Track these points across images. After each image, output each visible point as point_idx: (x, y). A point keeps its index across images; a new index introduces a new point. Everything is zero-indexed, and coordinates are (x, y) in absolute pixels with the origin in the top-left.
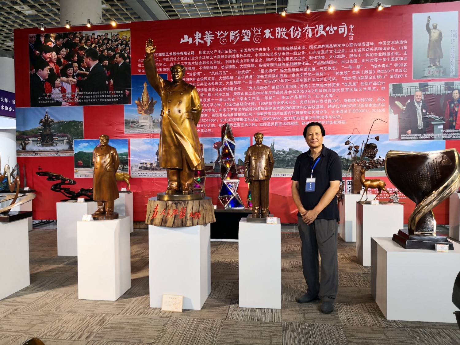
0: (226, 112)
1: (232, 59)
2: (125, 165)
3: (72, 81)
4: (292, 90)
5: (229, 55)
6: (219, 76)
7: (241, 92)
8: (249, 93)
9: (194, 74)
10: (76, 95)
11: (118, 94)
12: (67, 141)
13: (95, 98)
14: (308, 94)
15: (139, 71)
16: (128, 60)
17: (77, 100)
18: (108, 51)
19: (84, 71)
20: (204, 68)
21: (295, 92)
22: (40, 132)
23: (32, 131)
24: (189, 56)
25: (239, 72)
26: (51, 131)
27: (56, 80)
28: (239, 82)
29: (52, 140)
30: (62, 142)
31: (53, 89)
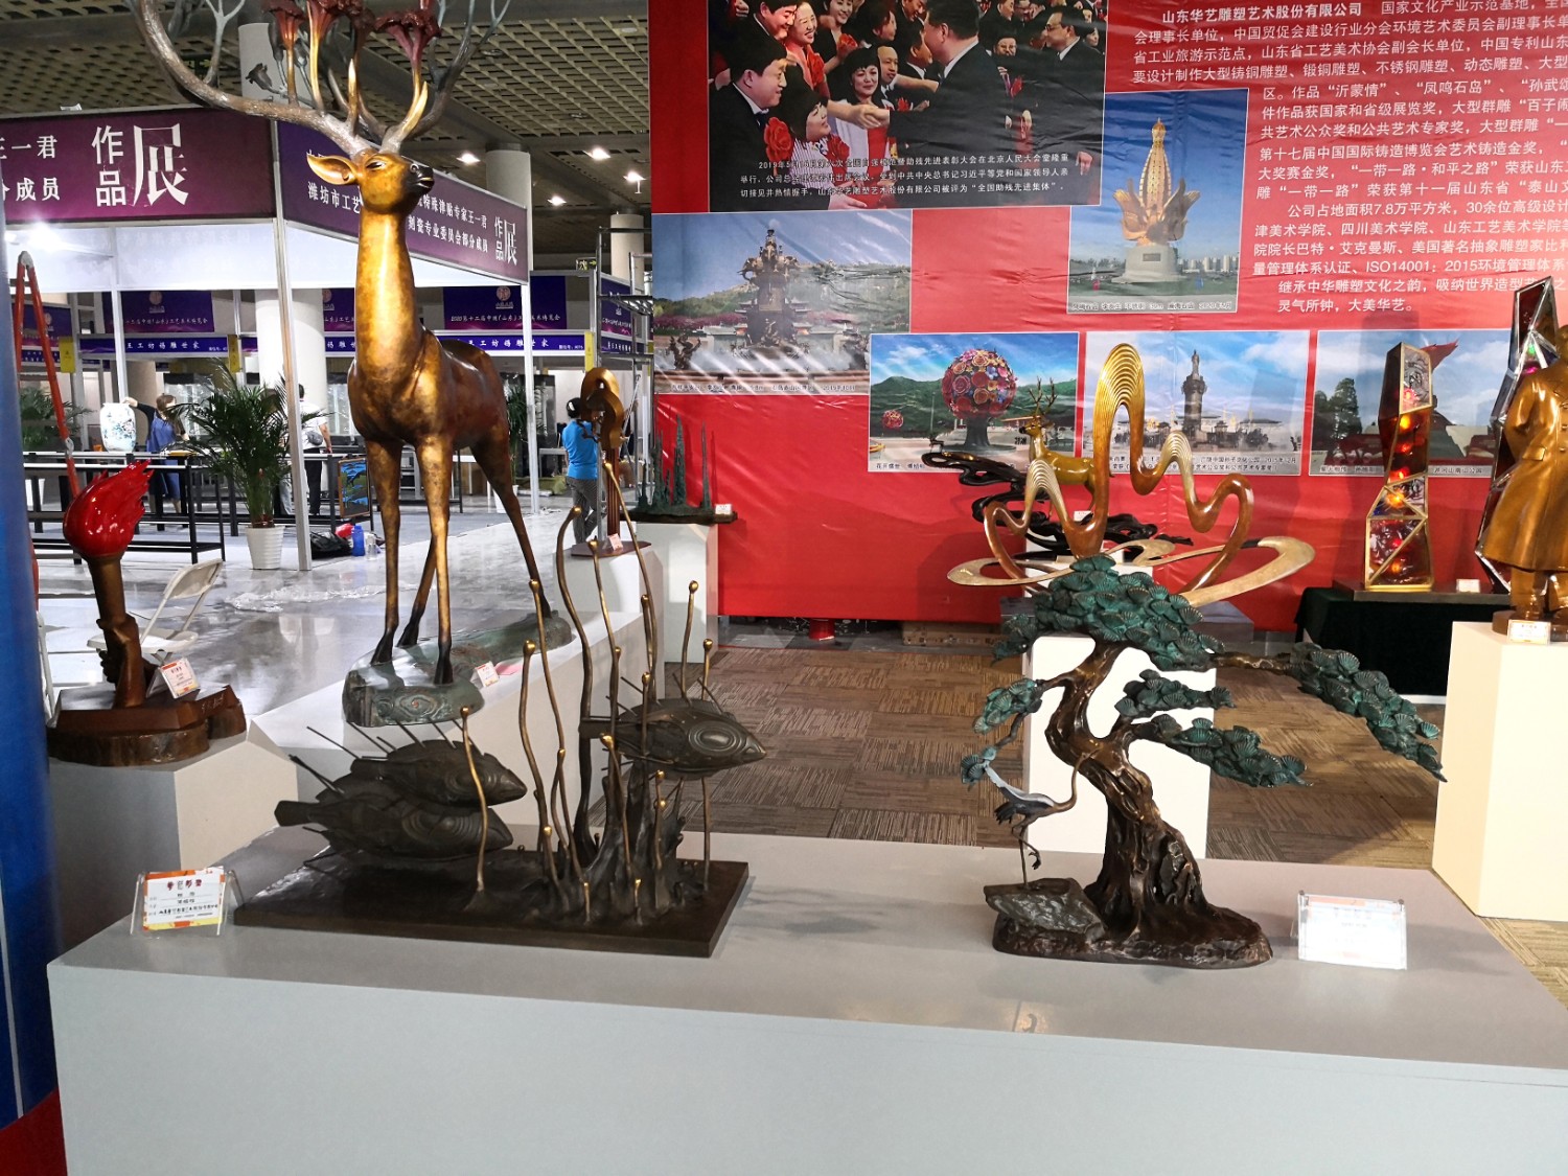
0: (1470, 237)
1: (1511, 34)
3: (872, 114)
5: (1501, 20)
6: (1455, 98)
7: (1535, 158)
9: (1356, 90)
10: (886, 168)
11: (1051, 165)
12: (847, 338)
13: (960, 182)
15: (1139, 76)
16: (1094, 37)
19: (919, 78)
20: (1397, 67)
22: (743, 307)
23: (715, 302)
24: (1340, 20)
25: (1536, 85)
26: (786, 301)
27: (812, 110)
28: (1532, 125)
29: (788, 333)
30: (824, 341)
31: (797, 144)
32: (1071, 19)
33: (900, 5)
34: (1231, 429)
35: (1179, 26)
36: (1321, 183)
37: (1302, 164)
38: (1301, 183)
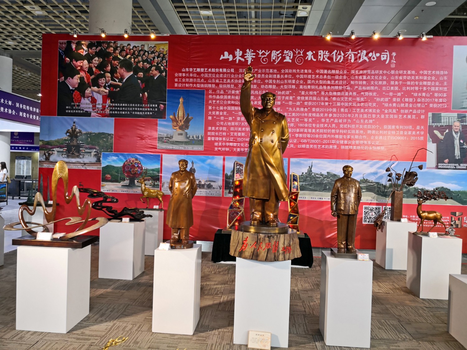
1: (273, 79)
2: (156, 182)
3: (103, 91)
4: (332, 113)
5: (270, 75)
8: (289, 114)
9: (233, 92)
10: (107, 106)
11: (152, 107)
12: (95, 153)
13: (127, 111)
14: (348, 118)
15: (176, 85)
16: (164, 74)
17: (108, 111)
18: (143, 63)
19: (117, 82)
21: (335, 115)
22: (66, 143)
23: (57, 141)
24: (229, 73)
25: (279, 93)
26: (78, 142)
27: (86, 89)
28: (279, 103)
29: (79, 151)
30: (89, 154)
31: (82, 98)
32: (158, 69)
33: (111, 62)
34: (203, 183)
35: (186, 72)
36: (225, 116)
37: (220, 111)
38: (219, 116)
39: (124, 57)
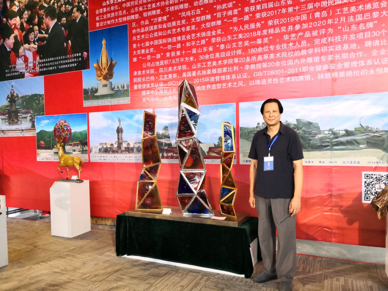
0: (201, 69)
2: (85, 147)
3: (33, 47)
4: (300, 22)
6: (192, 16)
7: (221, 36)
8: (234, 37)
9: (160, 19)
10: (37, 64)
12: (30, 118)
13: (54, 66)
15: (98, 25)
16: (85, 14)
17: (38, 69)
18: (65, 6)
19: (43, 34)
20: (172, 9)
21: (305, 26)
22: (7, 110)
25: (219, 7)
26: (16, 107)
27: (20, 48)
29: (17, 117)
30: (25, 119)
32: (80, 9)
33: (38, 13)
34: (132, 146)
35: (106, 6)
37: (145, 48)
38: (145, 55)
39: (49, 4)
